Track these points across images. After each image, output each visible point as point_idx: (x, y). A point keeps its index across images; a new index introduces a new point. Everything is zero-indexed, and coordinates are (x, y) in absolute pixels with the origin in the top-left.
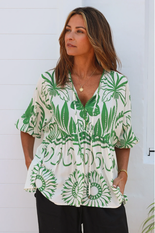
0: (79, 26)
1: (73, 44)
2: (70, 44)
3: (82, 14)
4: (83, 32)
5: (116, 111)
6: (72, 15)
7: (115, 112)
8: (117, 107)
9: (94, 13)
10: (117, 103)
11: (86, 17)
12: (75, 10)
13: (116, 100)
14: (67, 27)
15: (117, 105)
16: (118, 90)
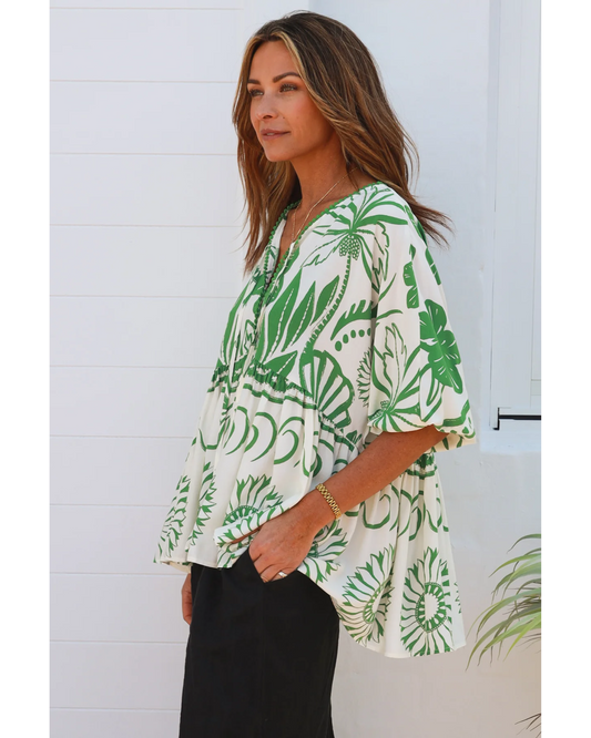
0: (280, 73)
1: (279, 128)
2: (270, 131)
3: (280, 38)
4: (296, 88)
5: (341, 296)
6: (255, 47)
7: (337, 296)
8: (345, 282)
9: (315, 25)
10: (348, 272)
11: (294, 42)
12: (260, 33)
13: (349, 262)
14: (250, 86)
15: (347, 277)
16: (363, 231)
